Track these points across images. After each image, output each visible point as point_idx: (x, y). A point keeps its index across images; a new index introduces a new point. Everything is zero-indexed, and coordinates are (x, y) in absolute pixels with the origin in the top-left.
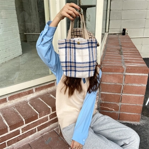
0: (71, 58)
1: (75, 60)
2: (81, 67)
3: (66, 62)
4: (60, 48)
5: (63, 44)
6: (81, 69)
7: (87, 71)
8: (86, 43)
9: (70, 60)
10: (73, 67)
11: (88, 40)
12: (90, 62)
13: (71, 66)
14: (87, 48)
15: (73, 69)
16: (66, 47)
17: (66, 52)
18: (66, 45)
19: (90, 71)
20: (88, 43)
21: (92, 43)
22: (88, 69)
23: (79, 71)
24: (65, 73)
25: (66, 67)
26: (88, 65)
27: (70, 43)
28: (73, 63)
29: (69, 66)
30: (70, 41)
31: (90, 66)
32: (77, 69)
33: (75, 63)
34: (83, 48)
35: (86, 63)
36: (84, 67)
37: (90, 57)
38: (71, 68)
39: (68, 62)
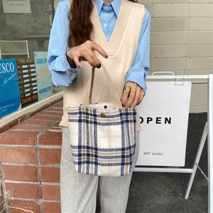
0: (88, 139)
1: (96, 144)
2: (106, 157)
3: (80, 147)
4: (70, 121)
5: (75, 114)
6: (106, 161)
7: (118, 164)
8: (117, 116)
9: (88, 143)
10: (92, 155)
11: (120, 110)
12: (123, 149)
13: (88, 155)
14: (118, 123)
15: (92, 159)
16: (80, 121)
17: (80, 129)
18: (80, 117)
19: (123, 164)
20: (121, 115)
21: (127, 114)
22: (119, 160)
23: (103, 165)
24: (77, 166)
25: (80, 155)
26: (119, 153)
27: (87, 114)
28: (92, 148)
29: (84, 155)
30: (87, 110)
31: (123, 157)
32: (100, 160)
33: (96, 149)
34: (111, 124)
35: (117, 150)
36: (112, 157)
37: (123, 139)
38: (88, 158)
39: (84, 147)
